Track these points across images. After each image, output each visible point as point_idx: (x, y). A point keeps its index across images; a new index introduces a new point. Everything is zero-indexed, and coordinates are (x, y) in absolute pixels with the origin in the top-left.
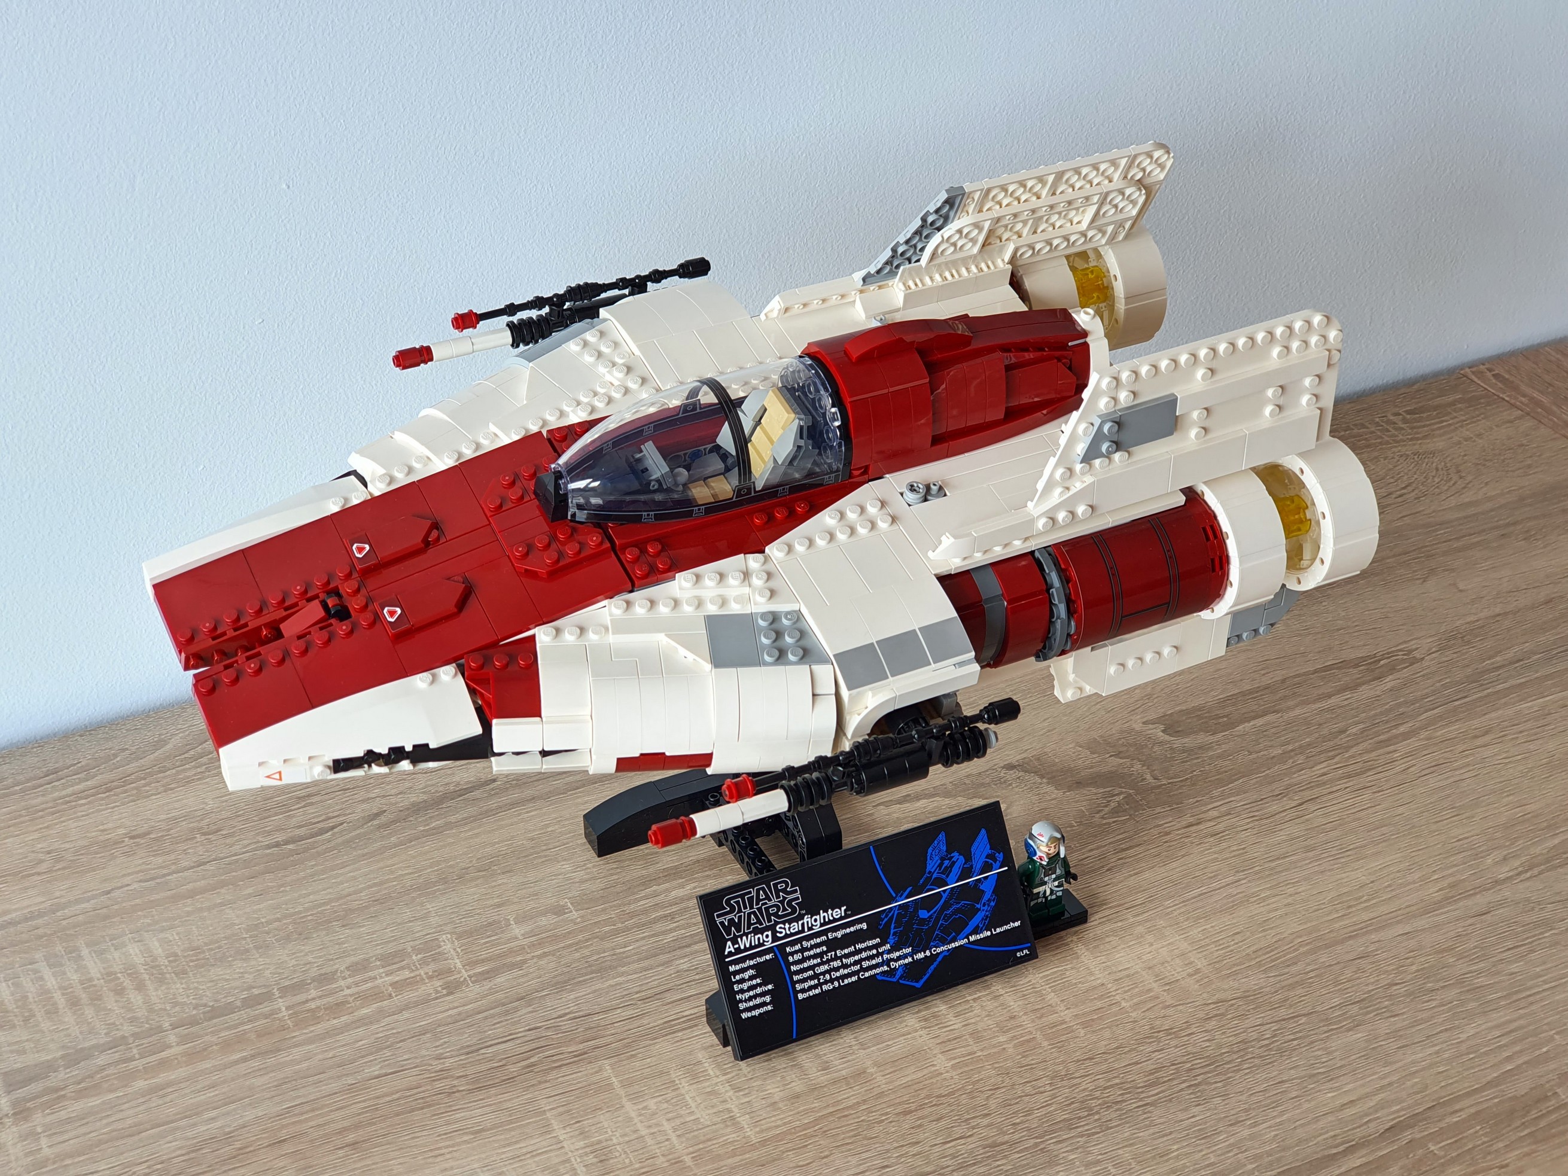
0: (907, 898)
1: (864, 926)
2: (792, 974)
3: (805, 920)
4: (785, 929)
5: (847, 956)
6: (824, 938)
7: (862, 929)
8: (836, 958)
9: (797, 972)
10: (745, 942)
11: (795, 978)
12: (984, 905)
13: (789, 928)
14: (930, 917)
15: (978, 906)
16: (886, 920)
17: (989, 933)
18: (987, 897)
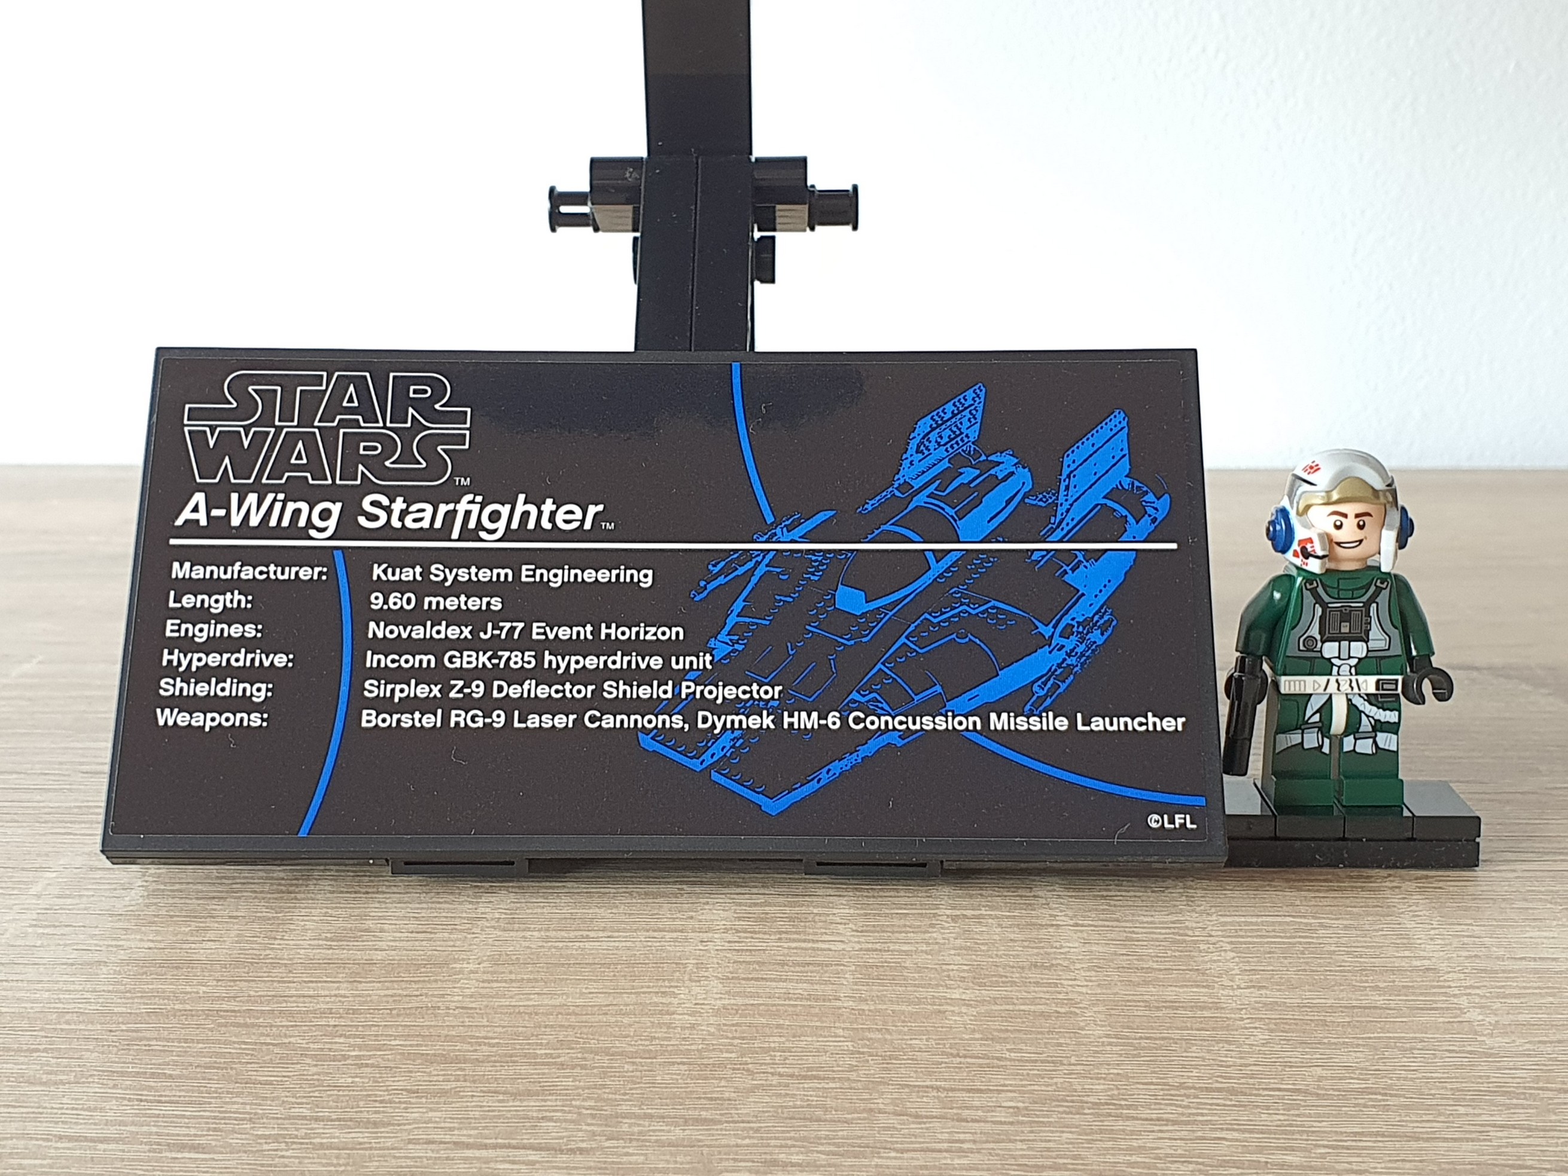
0: (806, 538)
1: (647, 579)
2: (364, 644)
3: (462, 507)
4: (389, 511)
5: (561, 648)
6: (505, 574)
7: (634, 585)
8: (524, 643)
9: (383, 646)
10: (245, 509)
11: (372, 660)
12: (1066, 634)
13: (403, 514)
14: (873, 616)
15: (1045, 630)
16: (721, 580)
17: (1062, 723)
18: (1081, 611)
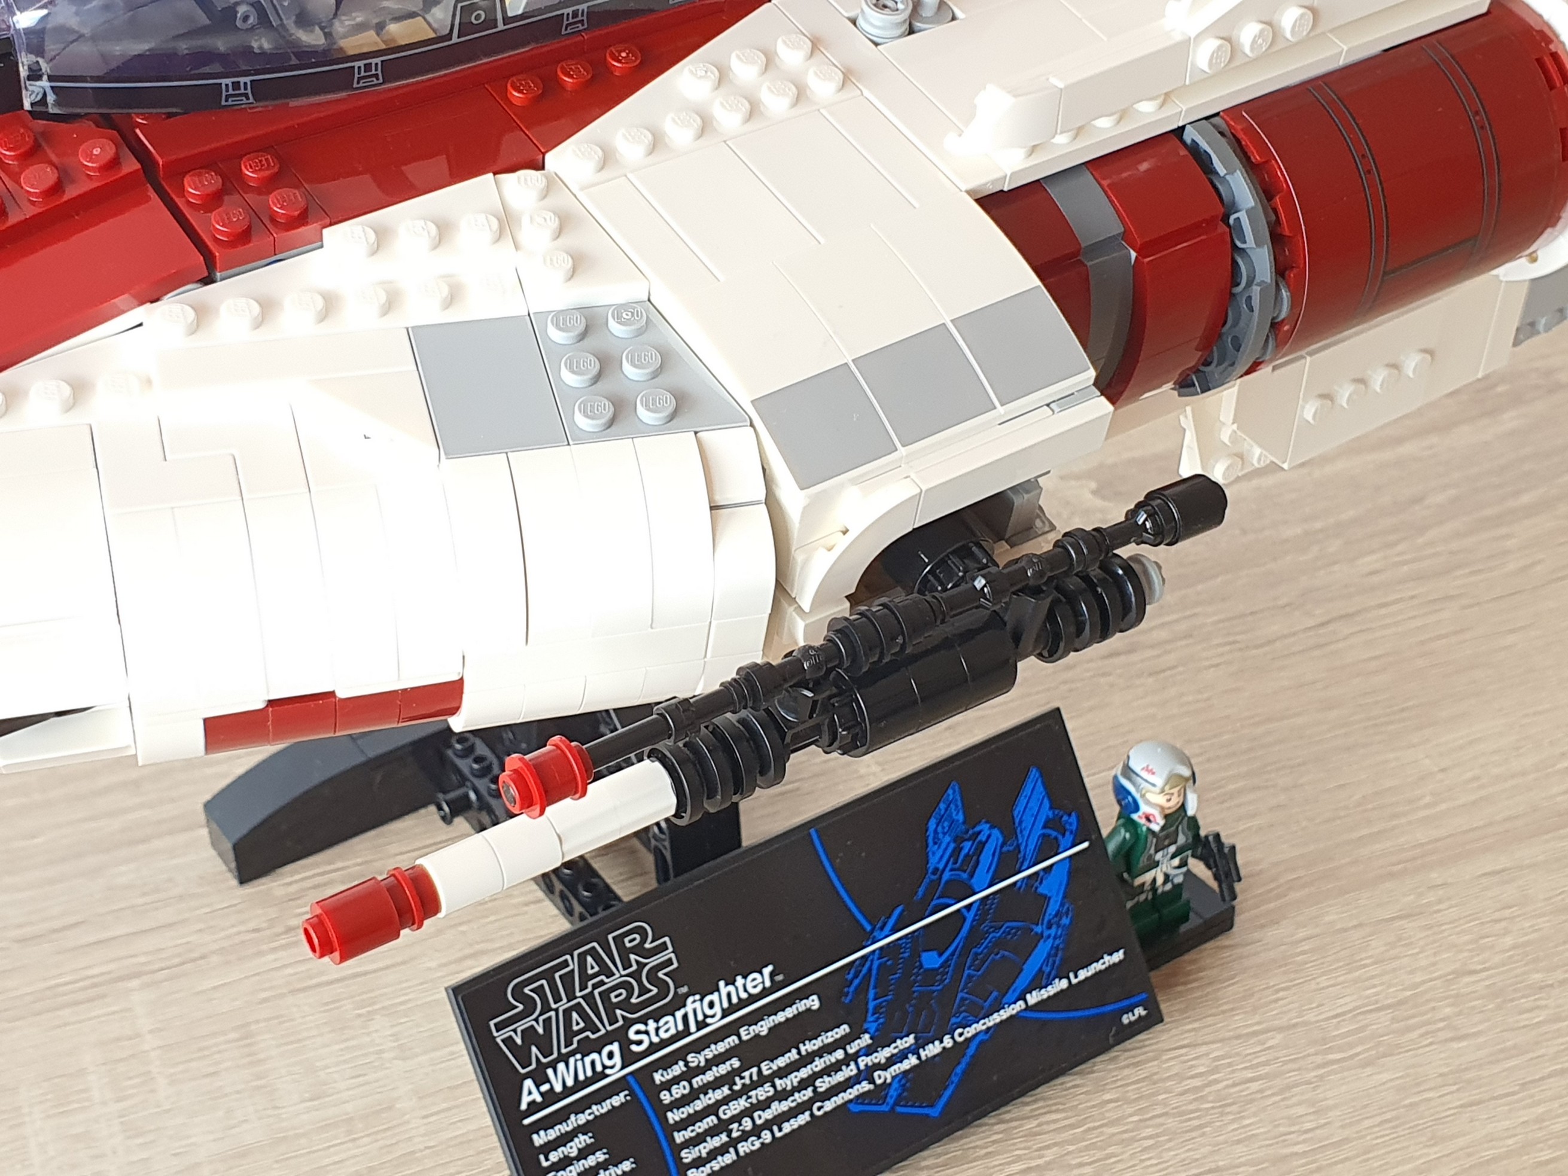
0: (895, 931)
1: (813, 1002)
2: (670, 1129)
3: (689, 1008)
4: (647, 1033)
5: (782, 1073)
6: (733, 1040)
7: (809, 1010)
8: (762, 1080)
9: (682, 1125)
10: (561, 1077)
11: (679, 1137)
12: (1049, 927)
13: (657, 1029)
14: (946, 964)
15: (1038, 929)
16: (856, 982)
17: (1064, 984)
18: (1053, 908)
